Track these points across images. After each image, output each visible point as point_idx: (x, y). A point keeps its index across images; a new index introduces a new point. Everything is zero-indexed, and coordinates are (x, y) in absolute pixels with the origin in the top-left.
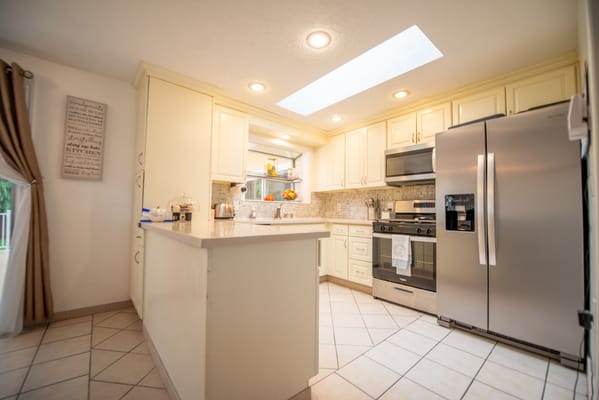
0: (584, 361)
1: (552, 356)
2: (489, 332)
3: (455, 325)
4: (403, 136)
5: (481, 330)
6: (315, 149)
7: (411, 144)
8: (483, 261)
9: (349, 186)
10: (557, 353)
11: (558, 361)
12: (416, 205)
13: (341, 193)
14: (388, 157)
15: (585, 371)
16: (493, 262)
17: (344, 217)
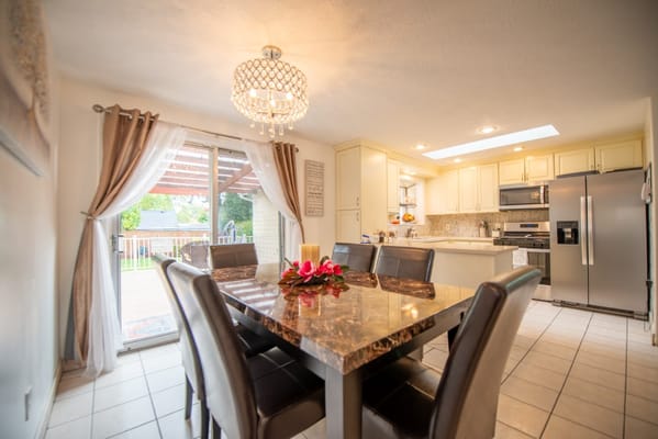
0: (648, 315)
1: (629, 314)
2: (589, 306)
3: (564, 304)
4: (513, 176)
5: (583, 305)
6: (427, 180)
7: (520, 181)
8: (584, 262)
9: (462, 212)
10: (631, 312)
11: (633, 317)
12: (522, 226)
13: (450, 216)
14: (501, 191)
15: (648, 320)
16: (591, 262)
17: (453, 235)
